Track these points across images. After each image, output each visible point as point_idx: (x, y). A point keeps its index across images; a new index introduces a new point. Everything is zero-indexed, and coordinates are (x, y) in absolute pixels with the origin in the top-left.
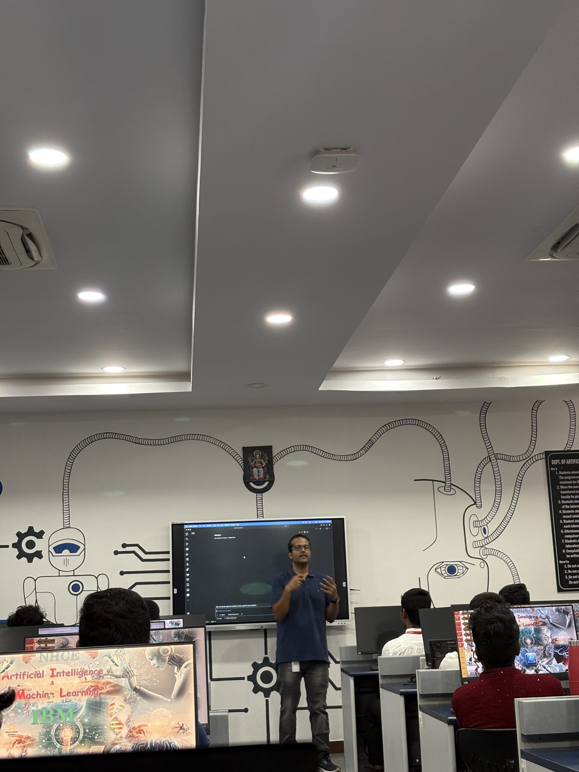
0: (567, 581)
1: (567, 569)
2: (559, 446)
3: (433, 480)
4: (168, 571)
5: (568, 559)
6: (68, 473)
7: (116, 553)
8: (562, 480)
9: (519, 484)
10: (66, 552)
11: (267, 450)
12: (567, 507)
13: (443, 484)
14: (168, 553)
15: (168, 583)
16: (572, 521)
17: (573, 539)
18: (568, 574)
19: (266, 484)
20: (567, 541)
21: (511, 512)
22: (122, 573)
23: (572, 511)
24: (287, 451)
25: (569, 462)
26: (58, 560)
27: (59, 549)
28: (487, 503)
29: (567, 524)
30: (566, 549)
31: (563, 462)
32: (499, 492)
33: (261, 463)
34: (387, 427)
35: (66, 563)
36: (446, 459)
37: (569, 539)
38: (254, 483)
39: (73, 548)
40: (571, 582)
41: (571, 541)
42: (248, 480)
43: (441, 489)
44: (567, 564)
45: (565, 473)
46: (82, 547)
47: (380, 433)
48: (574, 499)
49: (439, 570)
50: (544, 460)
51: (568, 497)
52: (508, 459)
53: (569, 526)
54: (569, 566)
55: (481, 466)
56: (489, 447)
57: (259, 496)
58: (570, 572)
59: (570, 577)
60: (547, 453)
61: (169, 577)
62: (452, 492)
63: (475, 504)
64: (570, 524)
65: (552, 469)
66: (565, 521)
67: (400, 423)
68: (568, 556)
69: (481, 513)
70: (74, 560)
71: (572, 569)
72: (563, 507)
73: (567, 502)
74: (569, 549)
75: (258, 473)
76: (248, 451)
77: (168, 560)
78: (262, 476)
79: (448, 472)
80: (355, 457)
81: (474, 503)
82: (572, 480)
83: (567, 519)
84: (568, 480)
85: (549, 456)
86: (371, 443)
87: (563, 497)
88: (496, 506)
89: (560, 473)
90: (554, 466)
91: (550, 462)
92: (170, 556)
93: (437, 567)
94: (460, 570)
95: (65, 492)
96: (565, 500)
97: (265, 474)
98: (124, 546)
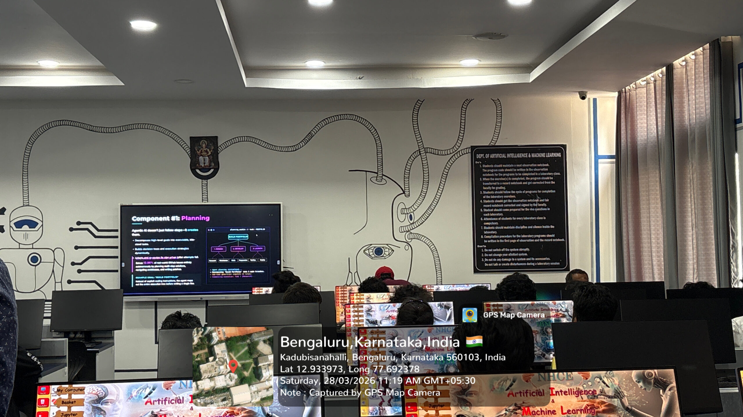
0: (484, 263)
1: (484, 253)
2: (485, 141)
3: (366, 171)
4: (117, 247)
5: (485, 244)
6: (27, 157)
7: (71, 229)
8: (485, 173)
9: (445, 176)
10: (26, 227)
11: (213, 140)
12: (488, 197)
13: (376, 175)
14: (117, 231)
15: (117, 257)
16: (492, 210)
17: (491, 226)
18: (484, 258)
19: (212, 170)
20: (485, 228)
21: (436, 201)
22: (77, 248)
23: (493, 201)
24: (232, 142)
25: (493, 156)
26: (19, 235)
27: (19, 225)
28: (415, 191)
29: (487, 213)
30: (484, 235)
31: (487, 156)
32: (426, 183)
33: (206, 151)
34: (326, 121)
35: (26, 237)
36: (380, 152)
37: (487, 226)
38: (200, 170)
39: (32, 224)
40: (486, 265)
41: (489, 228)
42: (194, 167)
43: (374, 180)
44: (484, 248)
45: (488, 166)
46: (40, 224)
47: (319, 126)
48: (495, 190)
49: (367, 252)
50: (470, 154)
51: (489, 188)
52: (437, 153)
53: (488, 215)
54: (486, 250)
55: (412, 158)
56: (420, 140)
57: (205, 182)
58: (486, 255)
59: (486, 260)
60: (473, 148)
61: (117, 252)
62: (384, 182)
63: (404, 193)
64: (489, 212)
65: (476, 162)
66: (485, 210)
67: (339, 118)
68: (485, 241)
69: (409, 202)
70: (33, 235)
71: (488, 253)
72: (484, 197)
73: (488, 192)
74: (487, 235)
75: (204, 160)
76: (195, 141)
77: (117, 237)
78: (207, 164)
79: (381, 163)
80: (295, 148)
81: (402, 192)
82: (494, 173)
83: (487, 208)
84: (490, 173)
85: (475, 150)
86: (310, 136)
87: (485, 188)
88: (423, 195)
89: (484, 166)
90: (478, 160)
91: (475, 156)
92: (118, 234)
93: (366, 249)
94: (386, 252)
95: (25, 173)
96: (487, 190)
97: (210, 162)
98: (79, 223)
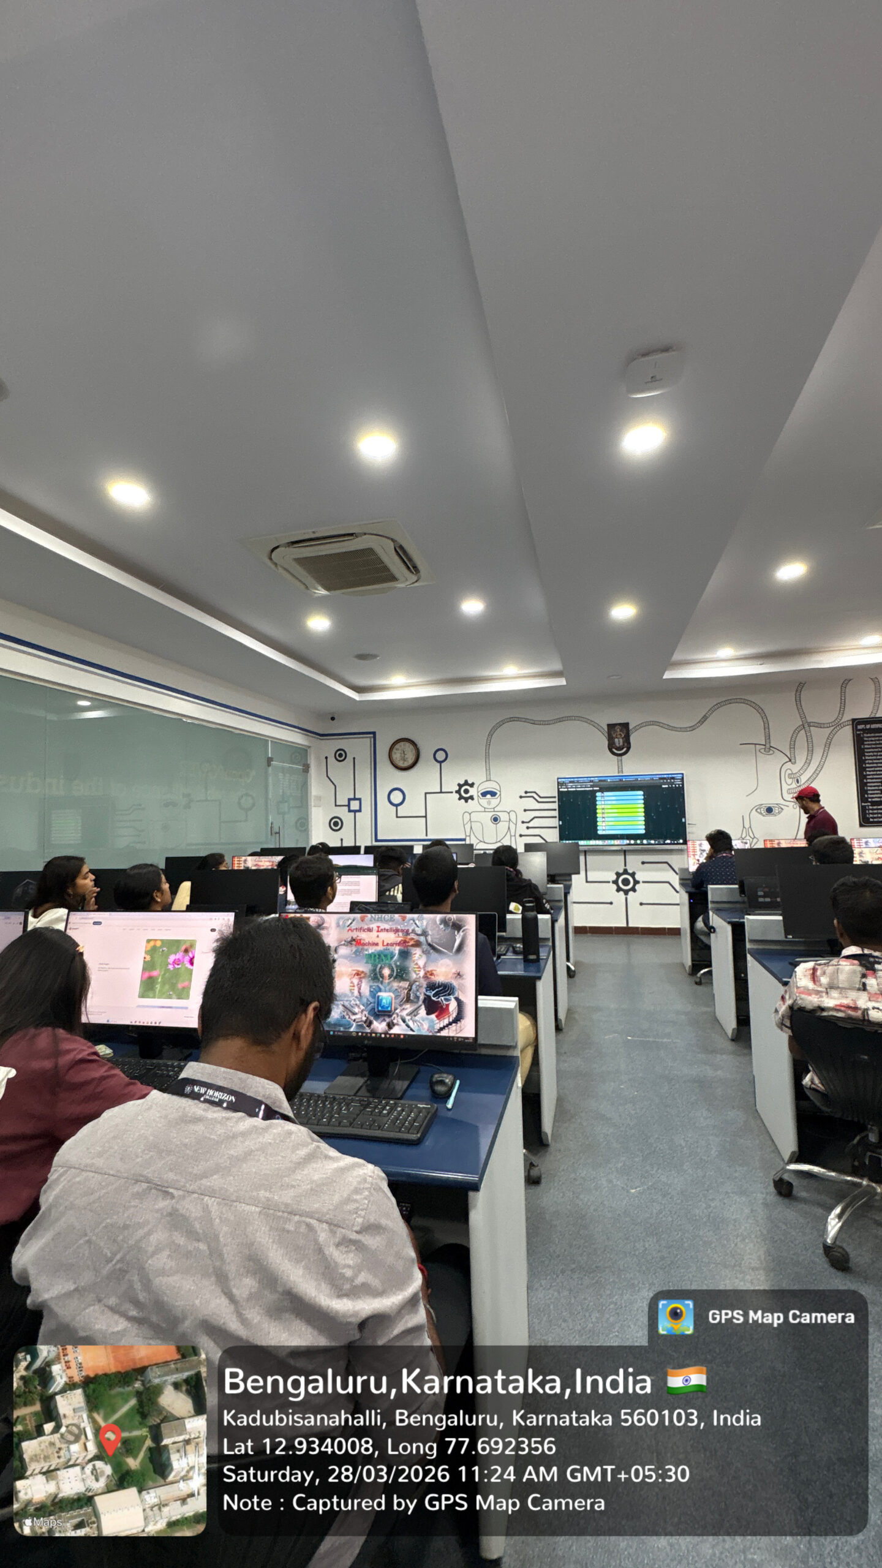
0: (869, 819)
1: (869, 810)
2: (865, 714)
3: (755, 744)
4: (555, 810)
5: (869, 802)
6: (488, 745)
7: (521, 797)
8: (866, 741)
9: (828, 745)
10: (489, 796)
11: (626, 726)
12: (870, 761)
13: (764, 747)
14: (555, 797)
15: (555, 817)
16: (875, 773)
17: (874, 786)
18: (869, 814)
19: (625, 749)
20: (869, 788)
21: (821, 766)
22: (525, 810)
23: (875, 765)
24: (639, 727)
25: (874, 726)
26: (484, 801)
27: (484, 794)
28: (801, 759)
29: (869, 775)
30: (868, 794)
31: (868, 726)
32: (811, 751)
33: (620, 735)
34: (719, 705)
35: (489, 803)
36: (767, 728)
37: (871, 786)
38: (616, 749)
39: (493, 794)
40: (871, 820)
41: (873, 788)
42: (611, 747)
43: (763, 751)
44: (868, 806)
45: (869, 735)
46: (499, 793)
47: (712, 710)
48: (877, 756)
49: (759, 810)
50: (851, 726)
51: (871, 754)
52: (820, 726)
53: (871, 777)
54: (870, 807)
55: (796, 732)
56: (803, 716)
57: (620, 758)
58: (871, 811)
59: (871, 816)
60: (853, 720)
61: (556, 813)
62: (771, 752)
63: (790, 760)
64: (872, 775)
65: (858, 732)
66: (868, 773)
67: (729, 702)
68: (870, 800)
69: (795, 768)
70: (494, 801)
71: (872, 809)
72: (867, 762)
73: (870, 758)
74: (871, 794)
75: (618, 742)
76: (611, 727)
77: (554, 802)
78: (621, 744)
79: (768, 737)
80: (693, 728)
81: (788, 760)
82: (875, 740)
83: (870, 771)
84: (871, 741)
85: (855, 722)
86: (705, 718)
87: (866, 754)
88: (808, 762)
89: (865, 735)
90: (860, 730)
91: (856, 727)
92: (556, 799)
93: (757, 808)
94: (776, 810)
95: (487, 757)
96: (869, 756)
97: (623, 742)
98: (526, 792)
